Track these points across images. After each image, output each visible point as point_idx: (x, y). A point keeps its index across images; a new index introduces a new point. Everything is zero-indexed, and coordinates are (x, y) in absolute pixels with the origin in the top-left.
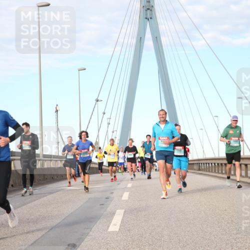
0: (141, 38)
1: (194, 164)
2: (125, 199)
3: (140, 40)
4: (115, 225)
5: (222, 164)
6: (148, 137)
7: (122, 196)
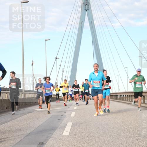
0: (82, 21)
1: (113, 95)
2: (72, 116)
3: (82, 23)
4: (67, 131)
5: (129, 96)
6: (86, 80)
7: (71, 114)
